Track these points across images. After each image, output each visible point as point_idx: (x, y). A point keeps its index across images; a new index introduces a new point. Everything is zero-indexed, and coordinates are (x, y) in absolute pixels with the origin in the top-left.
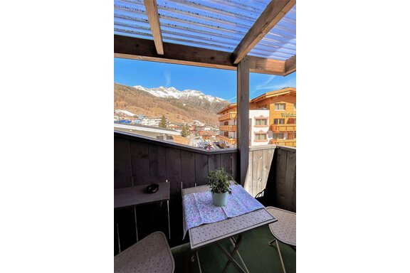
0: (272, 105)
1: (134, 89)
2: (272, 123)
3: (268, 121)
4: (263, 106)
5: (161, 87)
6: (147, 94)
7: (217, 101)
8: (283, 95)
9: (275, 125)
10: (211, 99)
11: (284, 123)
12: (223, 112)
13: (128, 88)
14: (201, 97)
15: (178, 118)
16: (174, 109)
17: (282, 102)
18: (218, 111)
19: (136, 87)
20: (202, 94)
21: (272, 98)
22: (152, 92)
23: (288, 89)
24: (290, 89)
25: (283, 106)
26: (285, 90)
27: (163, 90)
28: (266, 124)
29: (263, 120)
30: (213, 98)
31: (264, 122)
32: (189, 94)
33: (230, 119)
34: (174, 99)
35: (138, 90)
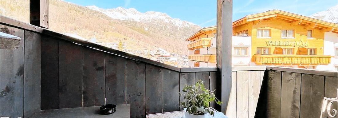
0: (254, 31)
1: (87, 10)
2: (255, 52)
3: (250, 50)
4: (242, 32)
5: (120, 8)
6: (102, 15)
7: (186, 25)
8: (268, 19)
9: (259, 56)
10: (178, 23)
11: (269, 53)
12: (193, 38)
13: (80, 8)
14: (167, 21)
15: (138, 45)
16: (133, 34)
17: (266, 28)
18: (187, 38)
19: (90, 7)
20: (168, 16)
21: (253, 22)
22: (108, 13)
23: (273, 12)
24: (276, 12)
25: (268, 33)
26: (270, 13)
27: (121, 12)
28: (247, 53)
29: (243, 48)
30: (181, 22)
31: (244, 51)
32: (152, 16)
33: (202, 47)
34: (134, 22)
35: (92, 11)
